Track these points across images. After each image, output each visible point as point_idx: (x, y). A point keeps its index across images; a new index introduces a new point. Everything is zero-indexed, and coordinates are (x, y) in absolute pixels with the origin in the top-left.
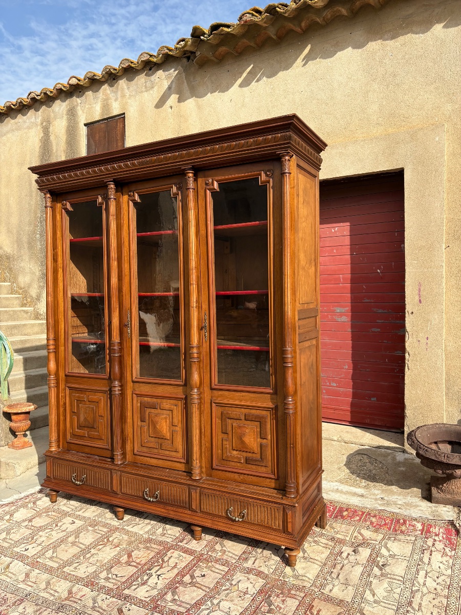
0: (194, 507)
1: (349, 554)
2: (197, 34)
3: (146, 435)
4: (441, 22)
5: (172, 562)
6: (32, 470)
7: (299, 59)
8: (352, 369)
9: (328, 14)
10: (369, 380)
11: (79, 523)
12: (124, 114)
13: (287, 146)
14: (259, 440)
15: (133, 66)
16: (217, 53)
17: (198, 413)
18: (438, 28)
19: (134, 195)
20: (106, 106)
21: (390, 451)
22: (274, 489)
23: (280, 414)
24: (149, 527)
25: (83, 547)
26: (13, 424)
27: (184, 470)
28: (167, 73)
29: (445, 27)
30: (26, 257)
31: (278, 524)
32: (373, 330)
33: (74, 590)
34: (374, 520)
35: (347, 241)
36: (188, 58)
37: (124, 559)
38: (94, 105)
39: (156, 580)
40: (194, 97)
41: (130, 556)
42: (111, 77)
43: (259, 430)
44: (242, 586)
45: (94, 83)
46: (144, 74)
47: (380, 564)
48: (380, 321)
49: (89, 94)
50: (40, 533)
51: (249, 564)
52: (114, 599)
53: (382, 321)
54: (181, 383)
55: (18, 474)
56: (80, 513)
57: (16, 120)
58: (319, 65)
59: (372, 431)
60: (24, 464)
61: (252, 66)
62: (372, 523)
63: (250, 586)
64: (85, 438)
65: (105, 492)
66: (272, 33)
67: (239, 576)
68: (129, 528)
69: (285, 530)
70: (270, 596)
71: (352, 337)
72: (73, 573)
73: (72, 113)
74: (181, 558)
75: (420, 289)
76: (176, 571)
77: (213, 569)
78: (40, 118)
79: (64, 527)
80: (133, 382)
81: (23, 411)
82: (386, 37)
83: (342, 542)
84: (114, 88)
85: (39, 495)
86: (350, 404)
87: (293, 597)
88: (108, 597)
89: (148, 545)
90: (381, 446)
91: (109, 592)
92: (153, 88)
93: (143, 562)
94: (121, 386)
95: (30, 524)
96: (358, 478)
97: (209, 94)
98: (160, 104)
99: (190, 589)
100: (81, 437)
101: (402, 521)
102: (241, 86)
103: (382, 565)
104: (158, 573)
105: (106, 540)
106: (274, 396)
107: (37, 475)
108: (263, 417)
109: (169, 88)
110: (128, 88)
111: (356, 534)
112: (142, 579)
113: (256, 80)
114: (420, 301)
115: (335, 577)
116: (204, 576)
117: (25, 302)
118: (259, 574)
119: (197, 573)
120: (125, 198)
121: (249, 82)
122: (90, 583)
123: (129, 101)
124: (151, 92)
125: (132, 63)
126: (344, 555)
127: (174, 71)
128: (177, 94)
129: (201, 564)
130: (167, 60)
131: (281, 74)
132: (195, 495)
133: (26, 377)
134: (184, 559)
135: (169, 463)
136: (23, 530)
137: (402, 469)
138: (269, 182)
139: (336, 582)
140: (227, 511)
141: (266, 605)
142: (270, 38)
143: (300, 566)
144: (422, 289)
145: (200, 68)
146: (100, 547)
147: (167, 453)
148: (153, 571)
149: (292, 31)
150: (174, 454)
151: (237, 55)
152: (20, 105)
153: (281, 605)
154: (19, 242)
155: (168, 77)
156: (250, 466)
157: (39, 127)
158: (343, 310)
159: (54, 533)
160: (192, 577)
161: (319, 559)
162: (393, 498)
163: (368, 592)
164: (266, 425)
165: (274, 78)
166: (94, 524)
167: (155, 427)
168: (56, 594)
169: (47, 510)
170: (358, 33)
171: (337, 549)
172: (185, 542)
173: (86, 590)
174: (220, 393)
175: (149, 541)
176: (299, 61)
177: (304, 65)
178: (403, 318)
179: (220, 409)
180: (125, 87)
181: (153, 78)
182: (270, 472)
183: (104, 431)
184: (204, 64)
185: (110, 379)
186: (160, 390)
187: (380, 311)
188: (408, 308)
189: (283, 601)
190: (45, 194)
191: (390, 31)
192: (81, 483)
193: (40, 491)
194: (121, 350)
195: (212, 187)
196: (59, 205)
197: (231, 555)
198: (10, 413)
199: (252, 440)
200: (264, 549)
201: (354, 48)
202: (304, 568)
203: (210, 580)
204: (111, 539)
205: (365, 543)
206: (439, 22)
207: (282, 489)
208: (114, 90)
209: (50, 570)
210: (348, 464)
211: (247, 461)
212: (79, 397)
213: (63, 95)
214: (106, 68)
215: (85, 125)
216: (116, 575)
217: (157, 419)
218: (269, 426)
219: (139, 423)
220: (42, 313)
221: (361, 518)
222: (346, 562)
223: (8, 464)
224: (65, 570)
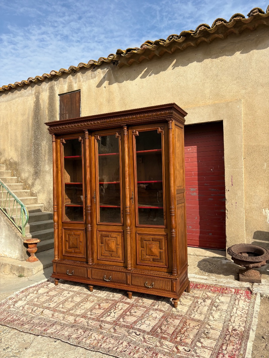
0: (129, 283)
1: (201, 302)
2: (119, 52)
3: (104, 249)
4: (239, 51)
5: (120, 307)
6: (41, 271)
7: (170, 66)
8: (199, 219)
9: (184, 45)
10: (208, 224)
11: (71, 293)
12: (80, 90)
13: (171, 117)
14: (159, 250)
15: (85, 66)
16: (129, 62)
17: (130, 238)
18: (238, 53)
19: (97, 137)
20: (70, 86)
21: (219, 259)
22: (166, 272)
23: (169, 237)
24: (106, 294)
25: (77, 303)
26: (29, 249)
27: (123, 266)
28: (103, 70)
29: (241, 53)
30: (26, 163)
31: (169, 288)
32: (210, 199)
33: (77, 319)
34: (212, 288)
35: (196, 155)
36: (114, 63)
37: (97, 307)
38: (64, 85)
39: (114, 314)
40: (117, 83)
41: (99, 305)
42: (73, 71)
43: (159, 245)
44: (154, 315)
45: (64, 74)
46: (91, 70)
47: (216, 305)
48: (213, 195)
49: (61, 79)
50: (54, 298)
51: (156, 307)
52: (97, 322)
53: (214, 195)
54: (121, 225)
55: (34, 274)
56: (71, 289)
57: (21, 92)
58: (180, 69)
59: (210, 250)
60: (37, 268)
61: (147, 68)
62: (211, 290)
63: (158, 316)
64: (72, 253)
65: (84, 278)
66: (157, 53)
67: (151, 312)
68: (96, 295)
69: (172, 291)
70: (167, 319)
71: (199, 203)
72: (75, 313)
73: (52, 89)
74: (124, 306)
75: (232, 179)
76: (122, 311)
77: (139, 309)
78: (34, 91)
79: (65, 295)
80: (97, 225)
81: (35, 242)
82: (213, 57)
83: (197, 298)
84: (74, 77)
85: (48, 282)
86: (198, 237)
87: (178, 319)
88: (94, 321)
89: (107, 301)
90: (215, 257)
91: (93, 319)
92: (95, 77)
93: (106, 308)
94: (91, 227)
95: (48, 294)
96: (204, 272)
97: (125, 81)
98: (99, 85)
99: (130, 317)
100: (71, 252)
101: (225, 289)
102: (141, 78)
103: (217, 306)
104: (114, 312)
105: (86, 300)
106: (166, 229)
107: (44, 274)
108: (160, 239)
109: (104, 77)
110: (82, 77)
111: (204, 294)
112: (107, 314)
113: (149, 75)
114: (232, 185)
115: (196, 311)
116: (136, 312)
117: (25, 187)
118: (161, 311)
119: (132, 311)
120: (93, 138)
121: (145, 76)
122: (84, 316)
123: (83, 84)
124: (95, 79)
125: (84, 65)
126: (199, 303)
127: (107, 69)
128: (108, 81)
129: (134, 308)
130: (103, 64)
131: (162, 73)
132: (129, 277)
133: (30, 226)
134: (125, 306)
135: (115, 263)
136: (45, 297)
137: (225, 267)
138: (162, 132)
139: (196, 313)
140: (145, 283)
141: (165, 322)
142: (155, 55)
143: (179, 307)
144: (233, 179)
145: (120, 68)
146: (85, 302)
147: (114, 258)
148: (112, 311)
149: (166, 52)
150: (118, 258)
151: (139, 62)
152: (23, 84)
153: (172, 322)
154: (22, 155)
155: (103, 73)
156: (155, 262)
157: (33, 96)
158: (194, 189)
159: (60, 297)
160: (130, 313)
161: (188, 305)
162: (221, 280)
163: (211, 317)
164: (162, 243)
165: (158, 75)
166: (79, 293)
167: (108, 246)
168: (69, 321)
169: (54, 289)
170: (200, 55)
171: (196, 300)
172: (124, 299)
173: (82, 319)
174: (140, 228)
175: (107, 299)
176: (171, 67)
177: (173, 69)
178: (224, 193)
179: (140, 236)
180: (81, 77)
181: (95, 72)
182: (164, 265)
183: (82, 249)
184: (122, 67)
185: (86, 224)
186: (111, 228)
187: (213, 190)
188: (227, 188)
189: (173, 320)
190: (52, 135)
191: (215, 54)
192: (71, 275)
193: (48, 281)
194: (91, 209)
195: (136, 134)
196: (59, 140)
197: (147, 304)
198: (27, 243)
199: (155, 250)
200: (162, 301)
201: (197, 62)
202: (181, 308)
203: (139, 313)
204: (89, 299)
205: (208, 298)
206: (238, 51)
207: (171, 272)
208: (75, 78)
209: (63, 313)
210: (199, 266)
211: (154, 260)
212: (69, 233)
213: (47, 79)
214: (71, 67)
215: (59, 95)
216: (95, 313)
217: (109, 242)
218: (163, 243)
219: (100, 244)
220: (35, 193)
221: (206, 288)
222: (200, 305)
223: (29, 269)
224: (70, 312)
